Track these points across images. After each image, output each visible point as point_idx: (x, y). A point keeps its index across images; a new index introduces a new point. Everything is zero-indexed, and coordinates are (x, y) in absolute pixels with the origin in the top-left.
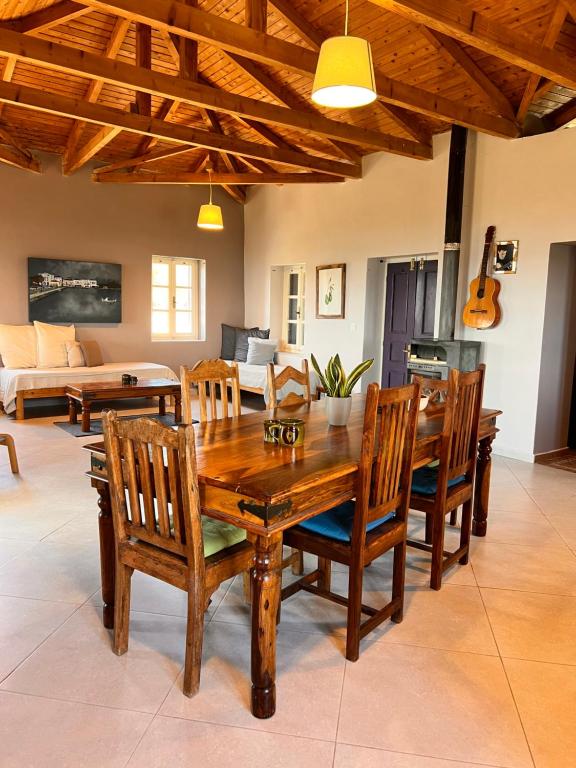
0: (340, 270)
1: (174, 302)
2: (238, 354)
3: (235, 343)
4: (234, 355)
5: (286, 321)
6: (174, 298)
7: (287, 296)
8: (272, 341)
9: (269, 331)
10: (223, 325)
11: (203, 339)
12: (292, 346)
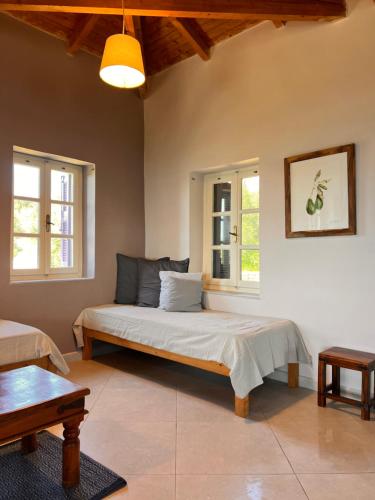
0: (344, 156)
1: (49, 223)
2: (144, 295)
3: (138, 280)
4: (137, 297)
5: (208, 248)
6: (48, 217)
7: (209, 214)
8: (192, 275)
9: (188, 260)
10: (118, 255)
11: (91, 275)
12: (223, 281)
